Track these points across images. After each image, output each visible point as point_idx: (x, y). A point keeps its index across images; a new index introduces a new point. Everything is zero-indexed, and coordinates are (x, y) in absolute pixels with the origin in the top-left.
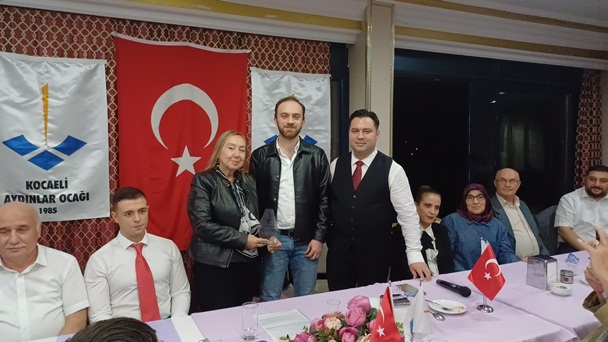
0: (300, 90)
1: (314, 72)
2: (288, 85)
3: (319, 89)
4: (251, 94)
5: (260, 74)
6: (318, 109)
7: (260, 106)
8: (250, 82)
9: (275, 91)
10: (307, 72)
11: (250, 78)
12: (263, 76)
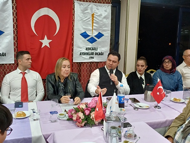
0: (97, 11)
1: (104, 3)
2: (92, 9)
3: (106, 11)
4: (74, 13)
5: (79, 3)
6: (105, 20)
7: (79, 18)
8: (74, 7)
9: (86, 12)
10: (101, 3)
11: (74, 5)
12: (80, 5)
